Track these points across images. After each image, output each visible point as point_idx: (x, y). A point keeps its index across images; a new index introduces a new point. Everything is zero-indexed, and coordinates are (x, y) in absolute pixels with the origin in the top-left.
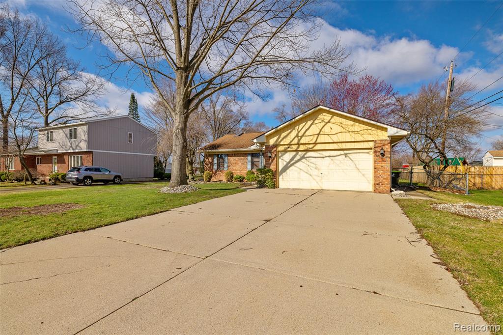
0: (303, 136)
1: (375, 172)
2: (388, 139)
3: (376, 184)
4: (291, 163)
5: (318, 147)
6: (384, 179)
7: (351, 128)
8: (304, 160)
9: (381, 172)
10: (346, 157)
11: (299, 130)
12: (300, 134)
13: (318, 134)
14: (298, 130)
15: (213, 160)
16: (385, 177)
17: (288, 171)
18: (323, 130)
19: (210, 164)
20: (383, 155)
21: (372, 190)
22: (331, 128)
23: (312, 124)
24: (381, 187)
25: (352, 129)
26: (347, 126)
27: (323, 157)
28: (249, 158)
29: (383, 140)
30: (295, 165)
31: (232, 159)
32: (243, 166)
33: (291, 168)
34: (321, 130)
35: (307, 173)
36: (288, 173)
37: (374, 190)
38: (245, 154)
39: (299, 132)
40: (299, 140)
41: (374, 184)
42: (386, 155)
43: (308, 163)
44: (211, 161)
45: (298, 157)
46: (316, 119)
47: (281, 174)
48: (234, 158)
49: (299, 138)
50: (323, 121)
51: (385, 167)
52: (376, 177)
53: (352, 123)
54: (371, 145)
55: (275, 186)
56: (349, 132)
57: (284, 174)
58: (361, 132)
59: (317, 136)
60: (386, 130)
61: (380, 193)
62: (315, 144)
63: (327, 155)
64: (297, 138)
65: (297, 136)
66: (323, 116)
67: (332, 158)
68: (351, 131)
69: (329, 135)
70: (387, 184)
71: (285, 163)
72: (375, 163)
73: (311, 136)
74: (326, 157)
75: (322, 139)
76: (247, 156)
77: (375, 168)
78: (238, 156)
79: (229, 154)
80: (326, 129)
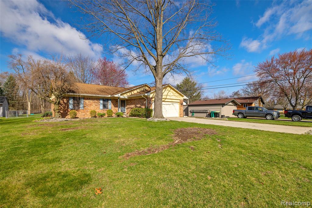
2: (183, 100)
5: (166, 100)
13: (167, 95)
15: (68, 101)
19: (65, 104)
20: (182, 105)
21: (179, 116)
23: (165, 91)
27: (167, 105)
28: (101, 102)
31: (87, 101)
32: (96, 107)
38: (98, 99)
41: (180, 114)
44: (65, 102)
46: (166, 89)
48: (89, 101)
50: (168, 90)
51: (182, 109)
52: (180, 112)
53: (175, 93)
54: (179, 101)
58: (177, 96)
60: (183, 96)
61: (181, 117)
62: (166, 99)
68: (175, 96)
70: (183, 114)
72: (180, 107)
73: (165, 95)
75: (168, 97)
76: (100, 100)
77: (180, 109)
78: (92, 100)
79: (85, 98)
80: (169, 94)
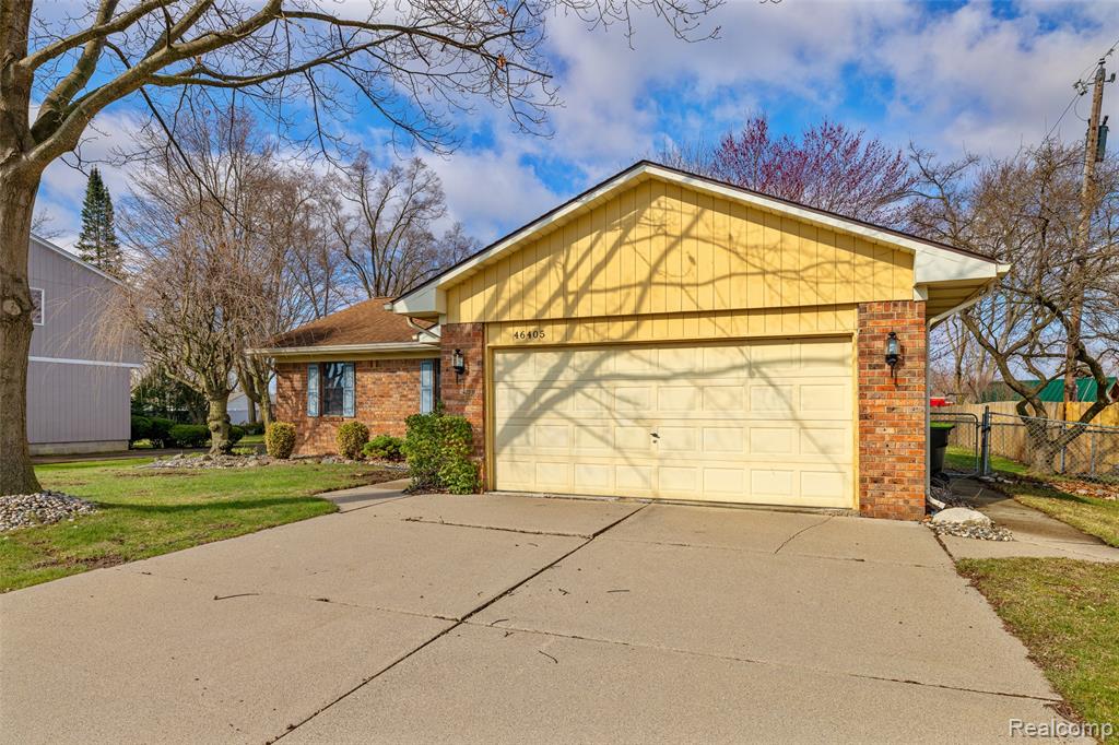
0: (586, 289)
1: (864, 432)
2: (917, 297)
3: (871, 480)
4: (543, 399)
5: (647, 332)
6: (901, 459)
7: (770, 256)
8: (590, 389)
9: (891, 431)
10: (751, 375)
11: (570, 268)
12: (572, 286)
13: (647, 284)
14: (564, 267)
15: (305, 384)
16: (905, 453)
17: (531, 429)
18: (662, 268)
19: (297, 395)
20: (894, 361)
21: (854, 505)
22: (692, 259)
23: (619, 243)
24: (889, 495)
25: (773, 261)
26: (754, 252)
27: (665, 379)
28: (427, 376)
29: (895, 303)
30: (558, 407)
31: (367, 378)
33: (541, 421)
34: (654, 270)
35: (602, 439)
36: (532, 440)
37: (862, 506)
38: (414, 362)
39: (568, 276)
40: (569, 308)
41: (862, 480)
42: (908, 364)
43: (605, 399)
44: (298, 385)
45: (568, 376)
46: (635, 222)
47: (504, 445)
48: (376, 375)
49: (571, 298)
50: (661, 229)
51: (907, 410)
52: (866, 453)
53: (773, 235)
54: (848, 321)
55: (478, 484)
56: (764, 273)
57: (516, 441)
58: (811, 272)
59: (638, 290)
60: (907, 259)
61: (885, 516)
63: (679, 367)
64: (560, 300)
65: (562, 291)
66: (659, 213)
67: (700, 382)
68: (769, 269)
69: (682, 286)
70: (915, 482)
71: (520, 400)
72: (862, 396)
73: (614, 290)
74: (676, 376)
76: (419, 370)
77: (863, 417)
78: (388, 370)
79: (359, 363)
80: (674, 264)
